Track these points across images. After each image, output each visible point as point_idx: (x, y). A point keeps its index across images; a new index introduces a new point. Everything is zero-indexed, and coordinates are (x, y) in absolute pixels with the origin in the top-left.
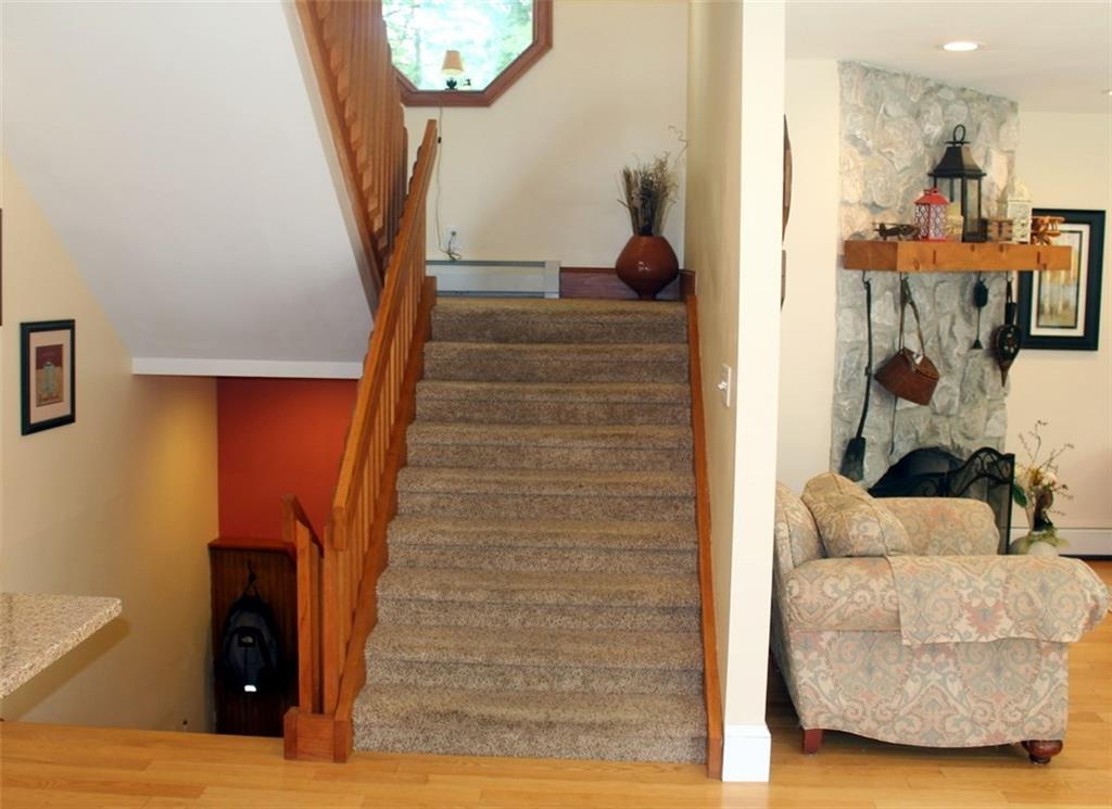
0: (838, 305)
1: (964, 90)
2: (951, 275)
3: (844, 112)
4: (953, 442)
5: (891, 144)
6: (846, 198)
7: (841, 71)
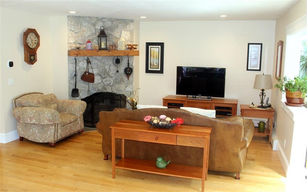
0: (68, 63)
1: (111, 19)
2: (107, 57)
3: (68, 25)
4: (112, 91)
5: (84, 31)
6: (69, 42)
7: (68, 18)
